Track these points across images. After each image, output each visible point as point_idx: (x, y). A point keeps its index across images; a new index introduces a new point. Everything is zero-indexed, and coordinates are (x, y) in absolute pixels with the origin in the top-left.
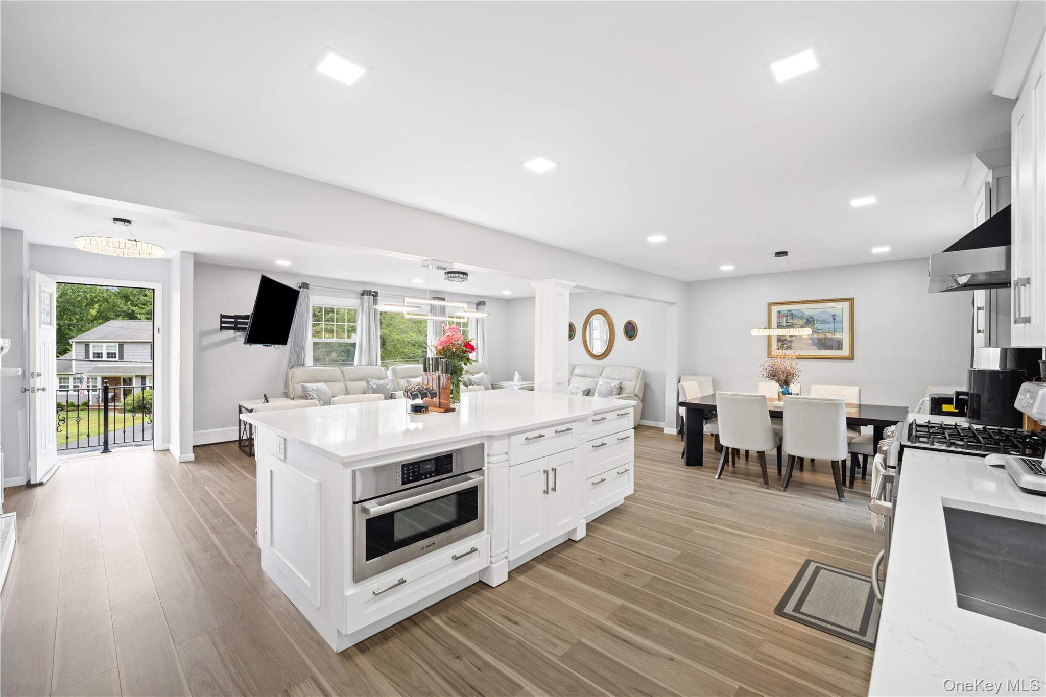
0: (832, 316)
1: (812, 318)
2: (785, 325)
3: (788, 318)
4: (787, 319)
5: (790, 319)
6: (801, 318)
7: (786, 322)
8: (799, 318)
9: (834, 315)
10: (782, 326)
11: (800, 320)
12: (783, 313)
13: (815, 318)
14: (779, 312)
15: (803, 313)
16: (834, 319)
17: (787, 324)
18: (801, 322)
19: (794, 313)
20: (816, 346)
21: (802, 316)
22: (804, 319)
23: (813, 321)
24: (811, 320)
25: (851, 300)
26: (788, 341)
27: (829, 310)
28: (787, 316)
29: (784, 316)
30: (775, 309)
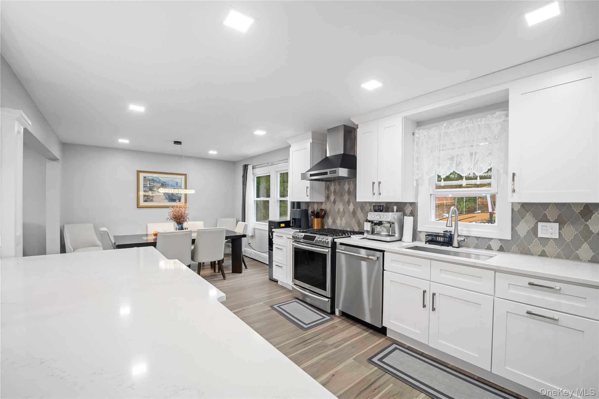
0: (176, 183)
1: (165, 183)
2: (148, 186)
3: (151, 181)
4: (150, 183)
5: (152, 182)
6: (159, 182)
7: (150, 184)
8: (158, 182)
9: (177, 183)
10: (146, 187)
11: (158, 184)
12: (147, 178)
13: (167, 183)
14: (145, 177)
15: (160, 179)
16: (177, 185)
17: (150, 186)
18: (159, 185)
19: (154, 179)
20: (167, 200)
21: (159, 181)
22: (160, 183)
23: (165, 185)
24: (164, 184)
25: (186, 175)
26: (151, 197)
27: (174, 179)
28: (150, 180)
29: (148, 181)
30: (142, 175)
